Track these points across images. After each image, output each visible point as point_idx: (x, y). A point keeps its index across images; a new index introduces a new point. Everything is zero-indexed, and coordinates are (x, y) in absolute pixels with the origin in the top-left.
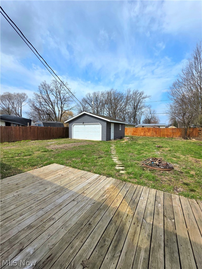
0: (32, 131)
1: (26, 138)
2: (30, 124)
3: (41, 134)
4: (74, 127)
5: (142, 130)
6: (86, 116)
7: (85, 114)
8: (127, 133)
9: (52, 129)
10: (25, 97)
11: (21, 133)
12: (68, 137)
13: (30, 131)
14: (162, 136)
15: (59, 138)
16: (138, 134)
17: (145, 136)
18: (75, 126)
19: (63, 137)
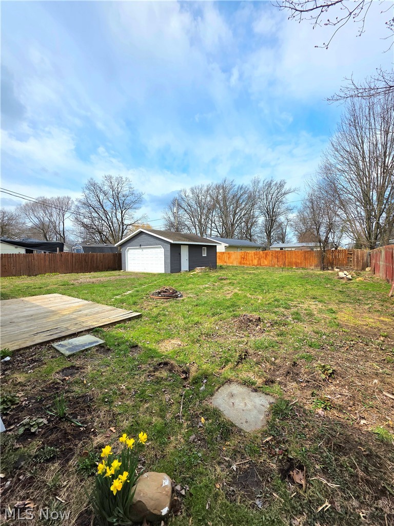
0: (63, 260)
1: (54, 269)
2: (62, 250)
3: (77, 264)
4: (129, 252)
5: (254, 256)
6: (144, 235)
7: (141, 233)
8: (232, 260)
9: (95, 256)
10: (70, 202)
11: (47, 263)
12: (121, 270)
13: (61, 260)
14: (288, 265)
15: (107, 271)
16: (248, 263)
17: (261, 265)
18: (130, 250)
19: (114, 269)
